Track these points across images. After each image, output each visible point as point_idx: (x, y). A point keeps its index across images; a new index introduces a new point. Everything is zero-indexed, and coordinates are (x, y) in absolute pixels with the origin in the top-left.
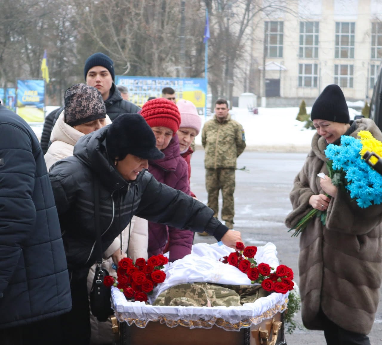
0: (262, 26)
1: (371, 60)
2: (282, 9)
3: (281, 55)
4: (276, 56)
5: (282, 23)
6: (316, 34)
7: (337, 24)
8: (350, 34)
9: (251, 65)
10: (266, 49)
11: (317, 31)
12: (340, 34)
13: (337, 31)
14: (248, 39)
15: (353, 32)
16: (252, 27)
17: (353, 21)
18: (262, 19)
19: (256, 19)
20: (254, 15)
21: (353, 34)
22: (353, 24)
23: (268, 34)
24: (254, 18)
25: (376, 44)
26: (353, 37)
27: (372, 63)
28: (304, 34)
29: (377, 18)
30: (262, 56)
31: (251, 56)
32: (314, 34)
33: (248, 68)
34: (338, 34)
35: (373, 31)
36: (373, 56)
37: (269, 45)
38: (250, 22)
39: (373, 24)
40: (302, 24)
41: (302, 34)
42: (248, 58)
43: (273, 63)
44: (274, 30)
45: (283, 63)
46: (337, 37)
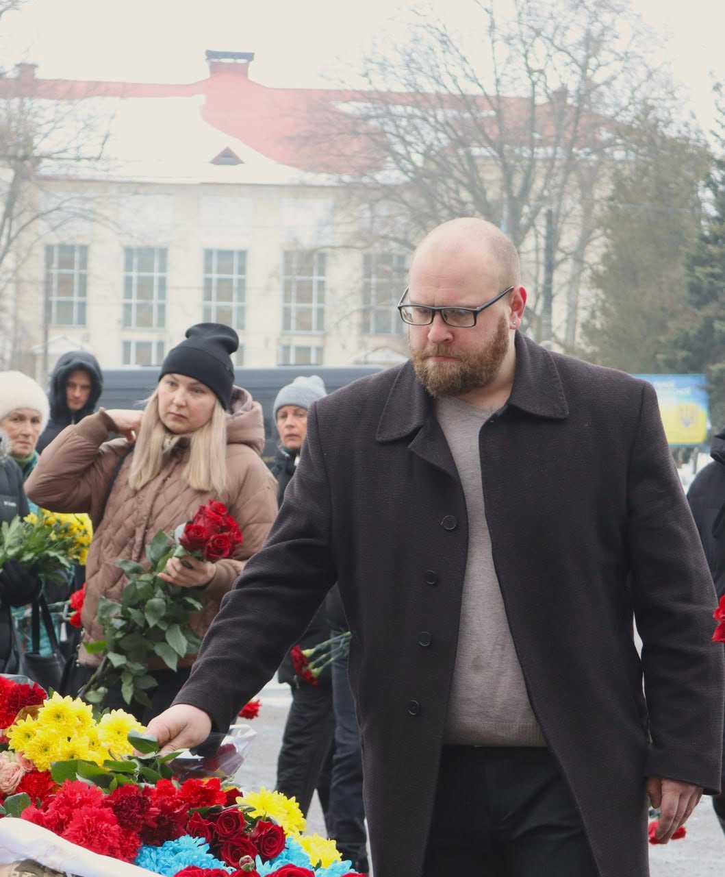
0: (40, 252)
1: (283, 335)
2: (88, 216)
3: (82, 321)
4: (71, 322)
5: (84, 249)
6: (162, 274)
7: (208, 254)
8: (235, 277)
9: (15, 342)
10: (48, 305)
11: (163, 268)
12: (215, 276)
13: (208, 269)
14: (9, 281)
15: (242, 270)
16: (18, 255)
17: (242, 248)
18: (39, 237)
19: (27, 238)
20: (22, 229)
21: (242, 277)
22: (243, 254)
23: (52, 274)
24: (23, 234)
25: (293, 299)
26: (242, 283)
27: (285, 342)
28: (134, 274)
29: (296, 242)
30: (40, 320)
31: (15, 319)
32: (156, 274)
33: (9, 346)
34: (209, 276)
35: (288, 271)
36: (287, 326)
37: (54, 299)
38: (15, 243)
39: (287, 254)
40: (129, 251)
41: (129, 274)
42: (9, 324)
43: (65, 338)
44: (66, 263)
45: (86, 338)
46: (208, 281)
